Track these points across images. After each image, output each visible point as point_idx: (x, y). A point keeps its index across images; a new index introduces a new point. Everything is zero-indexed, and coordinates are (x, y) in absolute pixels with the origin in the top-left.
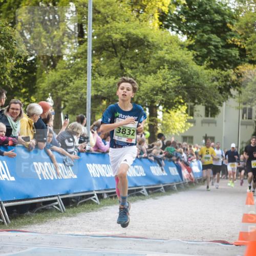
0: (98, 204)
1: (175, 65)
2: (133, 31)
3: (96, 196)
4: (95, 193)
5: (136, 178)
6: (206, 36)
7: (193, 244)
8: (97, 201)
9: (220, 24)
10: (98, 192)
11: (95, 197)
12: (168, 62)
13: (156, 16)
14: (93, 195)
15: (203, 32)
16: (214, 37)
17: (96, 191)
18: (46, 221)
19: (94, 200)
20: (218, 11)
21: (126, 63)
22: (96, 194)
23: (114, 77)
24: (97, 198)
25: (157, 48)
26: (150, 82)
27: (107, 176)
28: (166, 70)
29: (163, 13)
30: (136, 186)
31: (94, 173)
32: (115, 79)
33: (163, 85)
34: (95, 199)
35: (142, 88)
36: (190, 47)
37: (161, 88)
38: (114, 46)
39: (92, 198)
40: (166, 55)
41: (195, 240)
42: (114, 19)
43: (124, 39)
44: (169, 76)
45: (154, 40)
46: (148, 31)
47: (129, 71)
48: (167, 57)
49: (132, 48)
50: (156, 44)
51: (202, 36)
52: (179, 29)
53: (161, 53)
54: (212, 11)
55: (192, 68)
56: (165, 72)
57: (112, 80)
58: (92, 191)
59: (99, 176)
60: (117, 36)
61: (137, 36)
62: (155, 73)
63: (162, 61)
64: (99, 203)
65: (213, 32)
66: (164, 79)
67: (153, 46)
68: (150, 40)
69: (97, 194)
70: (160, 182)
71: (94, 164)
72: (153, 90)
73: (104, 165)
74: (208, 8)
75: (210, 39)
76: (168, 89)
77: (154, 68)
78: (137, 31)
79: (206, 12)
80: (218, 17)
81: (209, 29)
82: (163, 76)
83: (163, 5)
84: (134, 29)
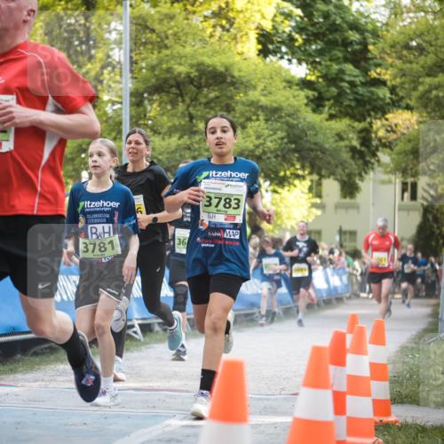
0: (140, 340)
1: (273, 113)
2: (207, 60)
3: (137, 329)
4: (136, 323)
6: (335, 67)
7: (260, 399)
8: (140, 336)
9: (357, 47)
10: (140, 322)
11: (135, 329)
12: (263, 108)
13: (253, 35)
14: (133, 326)
15: (331, 60)
16: (349, 67)
17: (137, 319)
18: (39, 369)
19: (133, 334)
20: (355, 27)
21: (198, 112)
22: (137, 326)
23: (178, 135)
24: (139, 331)
25: (246, 87)
28: (262, 123)
29: (264, 30)
32: (179, 139)
33: (257, 147)
34: (135, 332)
37: (253, 151)
38: (178, 85)
39: (130, 332)
40: (263, 99)
41: (269, 393)
43: (194, 74)
44: (266, 132)
45: (242, 74)
46: (231, 61)
47: (201, 125)
48: (264, 101)
50: (244, 80)
51: (329, 67)
52: (293, 54)
53: (254, 95)
54: (345, 25)
55: (304, 119)
56: (258, 125)
57: (174, 141)
58: (131, 320)
60: (181, 69)
61: (215, 69)
62: (244, 127)
64: (142, 339)
65: (346, 60)
66: (258, 137)
67: (242, 83)
68: (236, 74)
69: (140, 325)
74: (339, 21)
75: (342, 72)
76: (264, 153)
77: (242, 120)
78: (217, 62)
79: (334, 28)
80: (354, 36)
81: (340, 55)
82: (256, 132)
83: (263, 17)
84: (209, 57)
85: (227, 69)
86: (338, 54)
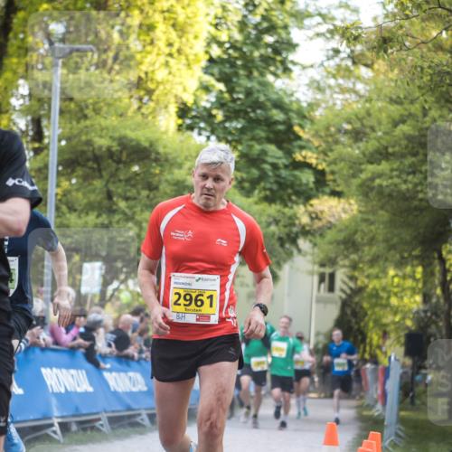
0: (58, 442)
2: (131, 134)
3: (57, 428)
4: (56, 421)
5: (131, 394)
6: (257, 148)
8: (59, 436)
9: (281, 127)
10: (60, 420)
11: (54, 428)
13: (173, 109)
14: (52, 425)
15: (253, 139)
16: (272, 148)
17: (57, 417)
19: (53, 435)
20: (279, 105)
21: (118, 189)
22: (56, 425)
23: (96, 213)
24: (59, 432)
25: (171, 164)
27: (79, 390)
29: (185, 104)
30: (129, 409)
31: (54, 386)
32: (98, 216)
34: (55, 432)
38: (97, 159)
39: (49, 431)
40: (188, 177)
42: (97, 111)
43: (115, 148)
45: (167, 150)
46: (158, 136)
47: (122, 204)
49: (128, 164)
50: (170, 157)
51: (251, 147)
52: (213, 132)
53: (179, 174)
54: (269, 104)
57: (92, 218)
58: (50, 418)
59: (63, 391)
60: (102, 142)
61: (138, 144)
63: (180, 188)
64: (62, 440)
65: (269, 141)
67: (167, 160)
68: (161, 150)
69: (60, 424)
71: (54, 369)
73: (73, 371)
74: (262, 98)
75: (264, 152)
78: (141, 136)
79: (257, 105)
80: (277, 115)
81: (263, 134)
83: (185, 90)
84: (132, 130)
85: (151, 145)
86: (261, 133)
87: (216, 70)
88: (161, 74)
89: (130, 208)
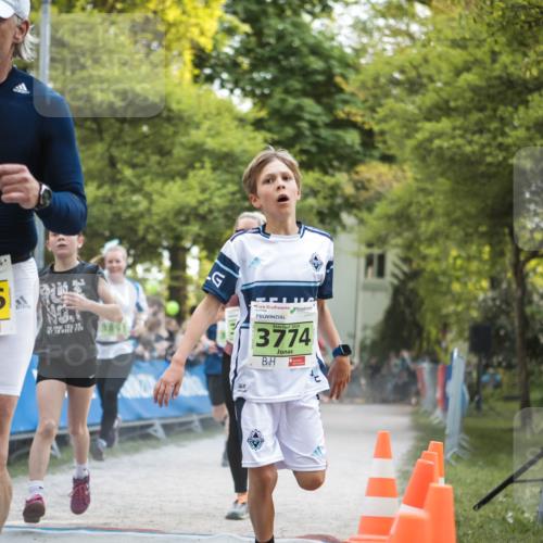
0: (56, 458)
1: (225, 161)
5: (141, 401)
6: (292, 102)
8: (56, 452)
9: (320, 78)
12: (211, 153)
13: (188, 56)
15: (287, 91)
16: (308, 103)
20: (316, 50)
21: (122, 154)
23: (95, 184)
24: (56, 447)
25: (187, 124)
26: (173, 195)
28: (208, 172)
29: (202, 50)
30: (140, 418)
32: (99, 187)
33: (201, 203)
35: (155, 209)
36: (258, 124)
37: (195, 209)
40: (208, 139)
44: (213, 185)
45: (182, 107)
46: (170, 88)
47: (128, 173)
48: (211, 143)
50: (186, 115)
51: (283, 101)
52: (236, 84)
53: (196, 135)
54: (305, 50)
56: (204, 174)
62: (184, 176)
63: (198, 153)
64: (60, 456)
65: (305, 94)
66: (203, 190)
67: (181, 118)
68: (174, 106)
70: (191, 410)
72: (179, 212)
74: (297, 43)
75: (300, 108)
76: (210, 211)
77: (181, 167)
79: (291, 51)
80: (316, 64)
81: (298, 86)
82: (200, 183)
83: (202, 33)
86: (296, 84)
87: (239, 8)
88: (173, 14)
89: (138, 177)
